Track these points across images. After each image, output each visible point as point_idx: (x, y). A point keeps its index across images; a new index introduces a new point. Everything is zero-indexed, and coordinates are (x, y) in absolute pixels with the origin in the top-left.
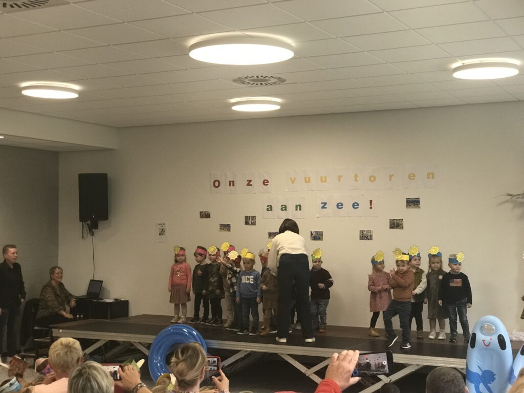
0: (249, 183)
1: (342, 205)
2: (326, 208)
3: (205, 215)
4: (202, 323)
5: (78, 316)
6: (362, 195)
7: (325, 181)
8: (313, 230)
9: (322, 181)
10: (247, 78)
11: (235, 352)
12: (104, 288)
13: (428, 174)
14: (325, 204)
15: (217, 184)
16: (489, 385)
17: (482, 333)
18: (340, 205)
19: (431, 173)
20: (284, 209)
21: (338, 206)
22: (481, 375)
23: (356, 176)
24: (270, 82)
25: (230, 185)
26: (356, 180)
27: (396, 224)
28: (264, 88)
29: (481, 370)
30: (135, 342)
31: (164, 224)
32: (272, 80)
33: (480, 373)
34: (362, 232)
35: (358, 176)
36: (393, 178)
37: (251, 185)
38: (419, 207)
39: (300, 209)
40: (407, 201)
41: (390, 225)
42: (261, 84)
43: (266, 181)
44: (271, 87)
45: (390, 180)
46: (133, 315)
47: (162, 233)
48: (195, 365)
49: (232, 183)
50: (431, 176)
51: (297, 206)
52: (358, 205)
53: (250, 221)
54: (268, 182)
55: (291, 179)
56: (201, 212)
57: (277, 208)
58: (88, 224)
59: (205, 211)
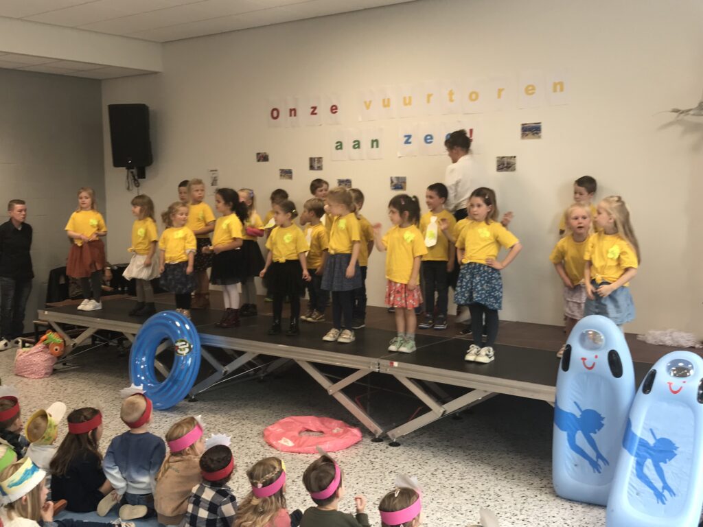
0: (314, 111)
1: (432, 138)
2: (410, 143)
3: (263, 158)
6: (459, 121)
7: (410, 103)
8: (395, 175)
9: (405, 104)
13: (555, 85)
14: (409, 137)
15: (275, 113)
17: (583, 345)
18: (429, 137)
19: (559, 83)
20: (356, 146)
21: (426, 139)
23: (451, 93)
25: (291, 115)
26: (451, 100)
27: (505, 165)
31: (216, 171)
35: (453, 93)
36: (502, 93)
38: (539, 137)
39: (377, 147)
40: (522, 128)
41: (498, 166)
43: (334, 108)
45: (499, 97)
47: (214, 182)
49: (293, 112)
50: (559, 86)
51: (373, 141)
53: (316, 165)
54: (336, 109)
55: (365, 102)
56: (258, 154)
57: (348, 145)
58: (132, 172)
59: (263, 152)
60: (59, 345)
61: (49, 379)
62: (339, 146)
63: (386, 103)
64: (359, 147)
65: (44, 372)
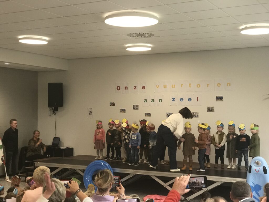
0: (135, 88)
1: (183, 99)
2: (174, 101)
3: (113, 104)
4: (111, 159)
5: (48, 156)
6: (193, 94)
7: (174, 87)
8: (168, 112)
9: (172, 87)
10: (134, 34)
11: (127, 175)
12: (61, 141)
13: (228, 84)
15: (118, 88)
16: (258, 192)
17: (255, 165)
19: (229, 83)
20: (153, 101)
21: (180, 100)
22: (254, 187)
23: (190, 84)
24: (146, 36)
25: (125, 89)
27: (210, 110)
28: (143, 39)
29: (254, 185)
30: (77, 169)
31: (91, 109)
32: (147, 35)
33: (254, 186)
36: (209, 85)
37: (136, 89)
38: (223, 101)
39: (161, 102)
40: (216, 97)
41: (208, 110)
42: (142, 37)
43: (144, 87)
44: (147, 38)
45: (208, 86)
46: (76, 155)
47: (90, 113)
48: (107, 181)
49: (126, 88)
50: (229, 84)
51: (159, 100)
52: (191, 99)
53: (136, 108)
55: (157, 86)
57: (149, 101)
58: (52, 109)
59: (113, 102)
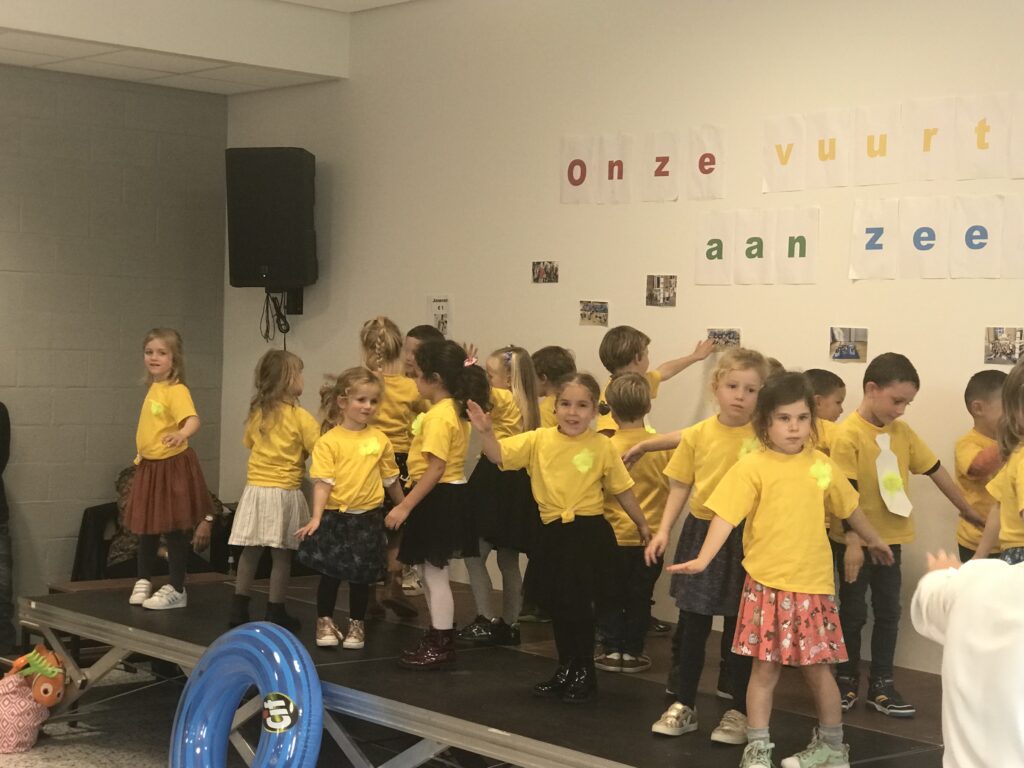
0: (661, 169)
1: (932, 236)
2: (880, 247)
3: (546, 274)
6: (1001, 197)
7: (882, 152)
8: (838, 326)
9: (871, 153)
14: (878, 232)
15: (577, 173)
18: (925, 234)
20: (755, 251)
21: (917, 239)
23: (983, 128)
25: (611, 177)
26: (982, 145)
31: (446, 301)
34: (994, 334)
35: (987, 129)
39: (802, 254)
43: (707, 160)
49: (616, 169)
51: (792, 241)
52: (984, 234)
53: (661, 294)
54: (713, 161)
55: (779, 148)
56: (536, 265)
57: (735, 248)
58: (274, 300)
59: (546, 260)
60: (53, 681)
61: (24, 756)
62: (716, 250)
63: (827, 151)
64: (760, 254)
65: (14, 740)
